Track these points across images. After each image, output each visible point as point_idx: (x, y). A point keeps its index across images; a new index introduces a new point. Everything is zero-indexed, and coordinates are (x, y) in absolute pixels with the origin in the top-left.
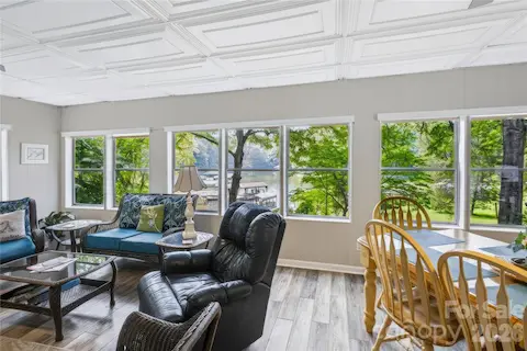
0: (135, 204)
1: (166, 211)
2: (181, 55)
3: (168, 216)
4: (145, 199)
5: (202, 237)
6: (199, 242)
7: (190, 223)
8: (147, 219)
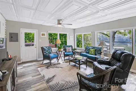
0: (89, 48)
1: (96, 51)
2: (93, 12)
3: (96, 52)
4: (90, 47)
5: (106, 58)
6: (105, 58)
7: (102, 53)
8: (91, 52)
